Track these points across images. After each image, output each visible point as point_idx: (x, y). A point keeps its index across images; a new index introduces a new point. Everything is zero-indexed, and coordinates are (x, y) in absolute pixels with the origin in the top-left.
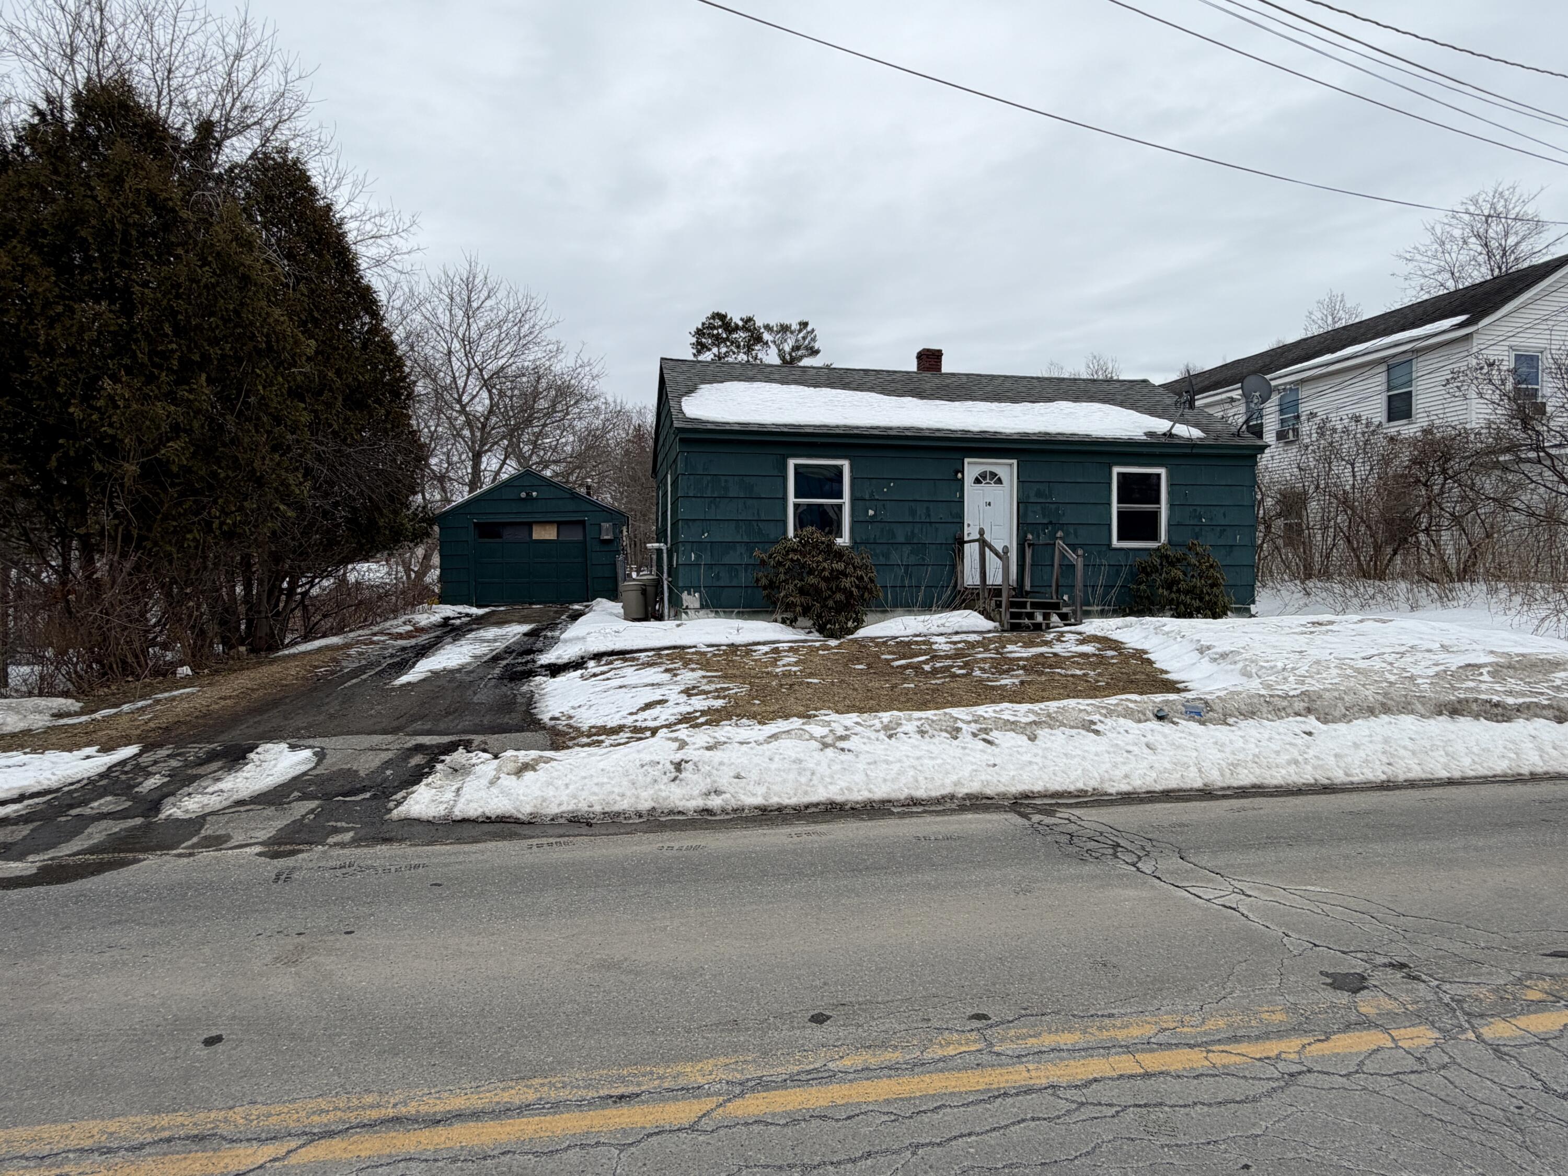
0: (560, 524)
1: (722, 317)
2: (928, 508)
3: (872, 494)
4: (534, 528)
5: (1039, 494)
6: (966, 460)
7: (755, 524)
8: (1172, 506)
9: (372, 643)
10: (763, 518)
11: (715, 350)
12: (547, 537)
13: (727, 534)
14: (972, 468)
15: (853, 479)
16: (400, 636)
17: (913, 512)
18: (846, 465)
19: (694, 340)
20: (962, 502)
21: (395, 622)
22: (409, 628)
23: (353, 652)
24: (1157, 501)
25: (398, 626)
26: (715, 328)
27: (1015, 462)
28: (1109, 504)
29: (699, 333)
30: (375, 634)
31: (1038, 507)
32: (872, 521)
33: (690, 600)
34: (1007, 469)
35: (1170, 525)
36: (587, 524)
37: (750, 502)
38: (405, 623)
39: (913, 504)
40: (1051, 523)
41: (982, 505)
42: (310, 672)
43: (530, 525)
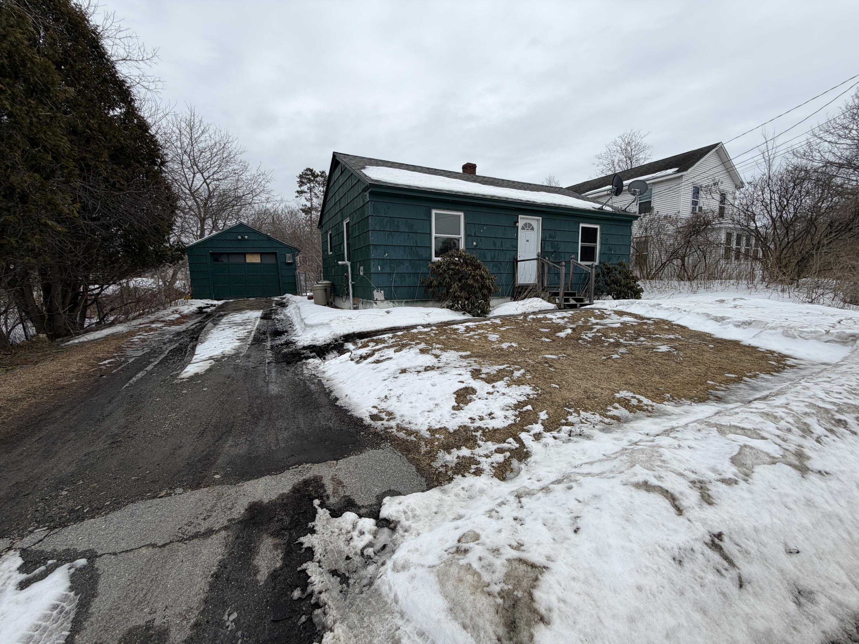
0: (261, 254)
1: (311, 170)
2: (502, 242)
3: (475, 233)
4: (247, 256)
5: (550, 236)
6: (520, 216)
7: (414, 248)
8: (601, 244)
9: (152, 329)
10: (419, 245)
11: (308, 185)
12: (255, 261)
13: (399, 254)
14: (522, 220)
15: (466, 224)
16: (172, 323)
17: (495, 244)
18: (462, 214)
19: (299, 180)
20: (517, 239)
21: (165, 312)
22: (177, 316)
23: (135, 339)
24: (596, 242)
25: (169, 315)
26: (308, 175)
27: (541, 218)
28: (578, 243)
29: (301, 177)
30: (153, 322)
31: (549, 243)
32: (475, 248)
33: (379, 295)
34: (536, 222)
35: (600, 254)
36: (278, 254)
37: (411, 235)
38: (173, 312)
39: (494, 239)
40: (555, 252)
41: (525, 241)
42: (93, 366)
43: (244, 254)
